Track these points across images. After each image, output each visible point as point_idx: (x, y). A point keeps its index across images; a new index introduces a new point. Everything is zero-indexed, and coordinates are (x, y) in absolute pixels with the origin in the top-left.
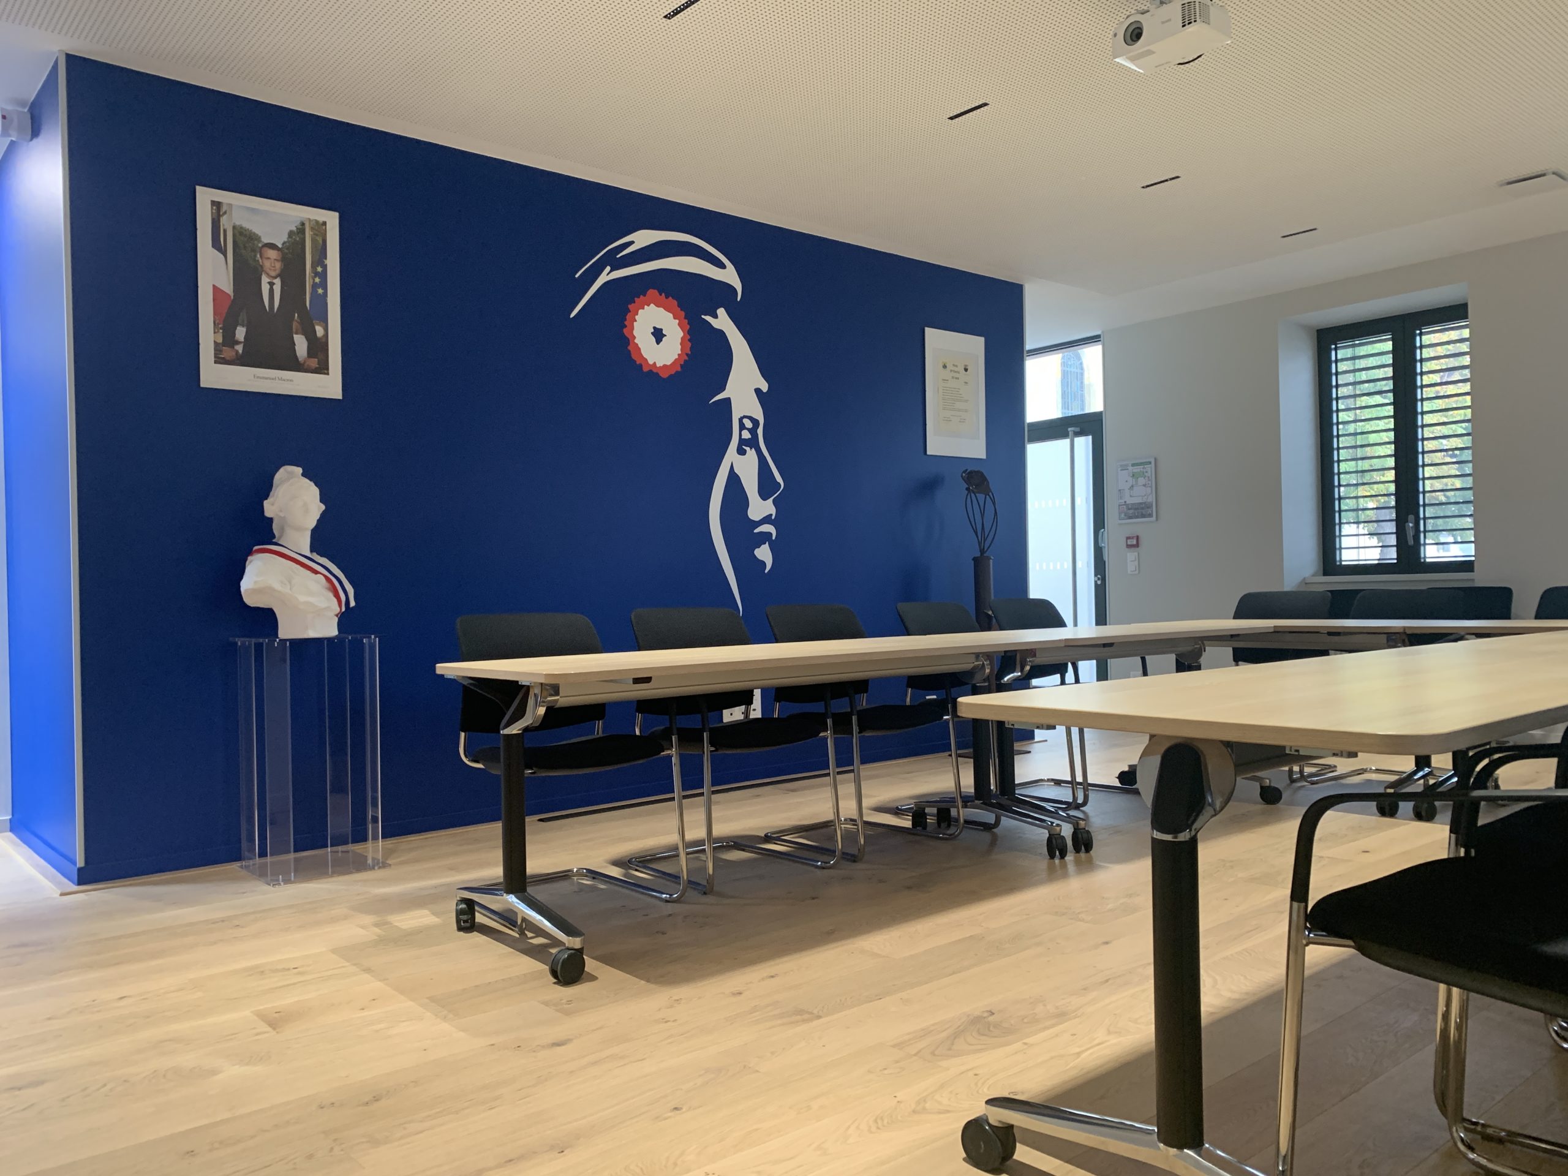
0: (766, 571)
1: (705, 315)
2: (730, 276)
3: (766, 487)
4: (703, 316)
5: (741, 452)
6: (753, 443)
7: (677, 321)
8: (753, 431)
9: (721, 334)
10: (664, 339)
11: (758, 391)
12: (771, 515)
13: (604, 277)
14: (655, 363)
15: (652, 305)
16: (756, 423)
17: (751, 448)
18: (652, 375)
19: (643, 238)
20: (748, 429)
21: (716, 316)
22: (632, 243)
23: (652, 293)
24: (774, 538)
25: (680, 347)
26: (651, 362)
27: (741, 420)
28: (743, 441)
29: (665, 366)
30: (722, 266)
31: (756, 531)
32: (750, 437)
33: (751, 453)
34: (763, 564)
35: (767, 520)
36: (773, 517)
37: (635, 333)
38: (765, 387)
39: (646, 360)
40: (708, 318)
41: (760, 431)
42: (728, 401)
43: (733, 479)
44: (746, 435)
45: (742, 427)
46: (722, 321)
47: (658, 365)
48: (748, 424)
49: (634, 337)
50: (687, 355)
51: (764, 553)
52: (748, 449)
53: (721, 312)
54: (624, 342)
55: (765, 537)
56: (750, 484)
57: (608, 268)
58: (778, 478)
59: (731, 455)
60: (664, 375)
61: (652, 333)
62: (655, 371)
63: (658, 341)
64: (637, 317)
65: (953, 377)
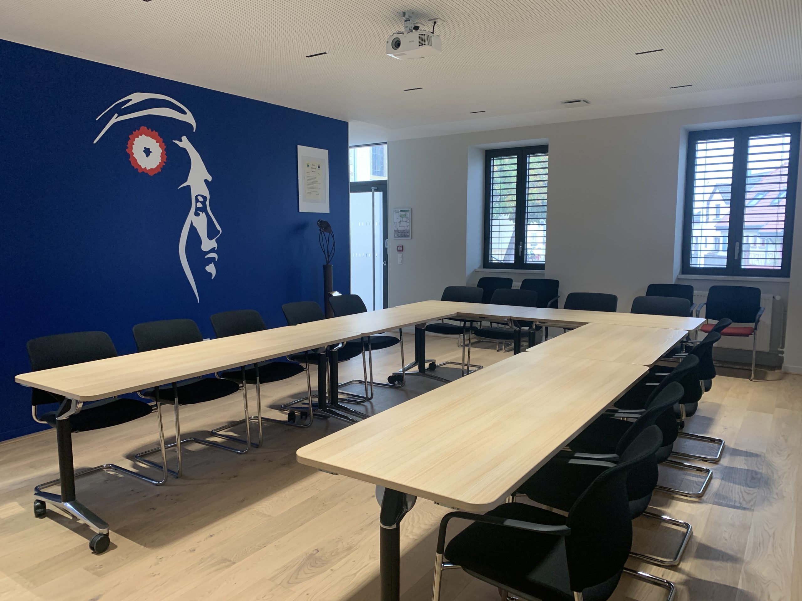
0: (212, 278)
1: (175, 140)
2: (189, 118)
3: (211, 233)
4: (174, 141)
5: (197, 214)
6: (204, 209)
7: (158, 144)
8: (204, 203)
9: (184, 150)
10: (151, 154)
11: (206, 181)
12: (215, 248)
13: (114, 120)
14: (146, 168)
15: (143, 135)
16: (205, 198)
17: (203, 212)
18: (145, 174)
19: (137, 97)
20: (201, 202)
21: (181, 141)
22: (131, 100)
23: (144, 128)
24: (216, 260)
25: (160, 158)
26: (143, 167)
27: (196, 197)
28: (197, 209)
29: (152, 169)
30: (184, 113)
31: (206, 257)
32: (202, 206)
33: (203, 215)
34: (211, 274)
35: (212, 250)
36: (216, 249)
37: (133, 151)
38: (210, 178)
39: (140, 166)
40: (176, 142)
41: (208, 203)
42: (189, 187)
43: (193, 230)
44: (200, 205)
45: (197, 200)
46: (185, 143)
47: (147, 169)
48: (201, 199)
49: (133, 154)
50: (164, 162)
51: (211, 269)
52: (200, 213)
53: (184, 138)
54: (128, 157)
55: (212, 260)
56: (203, 232)
57: (116, 115)
58: (219, 228)
59: (191, 216)
60: (151, 174)
61: (143, 151)
62: (146, 172)
63: (147, 155)
64: (134, 142)
65: (312, 171)
